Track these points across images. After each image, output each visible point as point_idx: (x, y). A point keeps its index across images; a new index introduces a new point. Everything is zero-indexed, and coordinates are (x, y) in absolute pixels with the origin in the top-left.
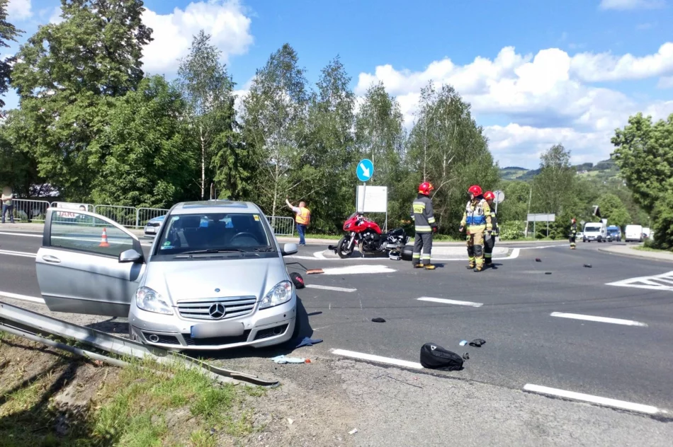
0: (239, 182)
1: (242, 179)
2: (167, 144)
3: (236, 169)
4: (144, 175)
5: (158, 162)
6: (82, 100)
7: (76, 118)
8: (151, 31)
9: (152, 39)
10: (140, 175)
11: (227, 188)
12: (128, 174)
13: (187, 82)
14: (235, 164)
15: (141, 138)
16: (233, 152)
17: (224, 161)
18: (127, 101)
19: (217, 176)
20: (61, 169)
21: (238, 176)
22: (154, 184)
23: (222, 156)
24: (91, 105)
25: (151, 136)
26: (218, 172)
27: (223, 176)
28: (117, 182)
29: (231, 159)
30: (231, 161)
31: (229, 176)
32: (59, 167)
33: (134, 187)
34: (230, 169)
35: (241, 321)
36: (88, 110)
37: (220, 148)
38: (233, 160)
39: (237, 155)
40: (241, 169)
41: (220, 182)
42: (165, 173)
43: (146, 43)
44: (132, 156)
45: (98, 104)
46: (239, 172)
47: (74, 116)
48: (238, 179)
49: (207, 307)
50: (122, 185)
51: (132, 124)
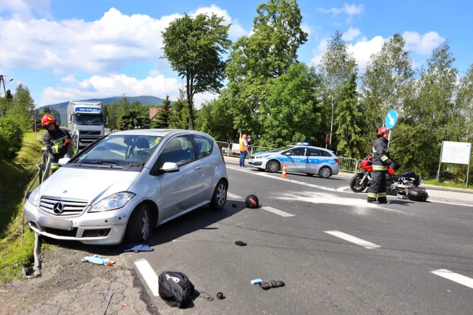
0: (353, 135)
1: (356, 133)
2: (303, 107)
3: (352, 126)
4: (286, 128)
5: (296, 119)
6: (257, 81)
7: (252, 92)
8: (307, 35)
9: (307, 40)
10: (284, 128)
11: (344, 139)
12: (278, 126)
13: (326, 66)
14: (352, 122)
15: (287, 103)
16: (351, 114)
17: (344, 121)
18: (281, 80)
19: (338, 130)
20: (244, 123)
21: (353, 130)
22: (293, 133)
23: (342, 116)
24: (261, 84)
25: (293, 102)
26: (340, 127)
27: (342, 130)
28: (270, 132)
29: (349, 119)
30: (348, 120)
31: (346, 130)
32: (243, 122)
33: (280, 136)
34: (348, 125)
35: (71, 220)
36: (259, 87)
37: (341, 111)
38: (350, 119)
39: (353, 116)
40: (356, 126)
41: (340, 135)
42: (301, 127)
43: (303, 43)
44: (281, 115)
45: (265, 83)
46: (354, 128)
47: (251, 91)
48: (353, 132)
49: (53, 204)
50: (273, 134)
51: (283, 94)
